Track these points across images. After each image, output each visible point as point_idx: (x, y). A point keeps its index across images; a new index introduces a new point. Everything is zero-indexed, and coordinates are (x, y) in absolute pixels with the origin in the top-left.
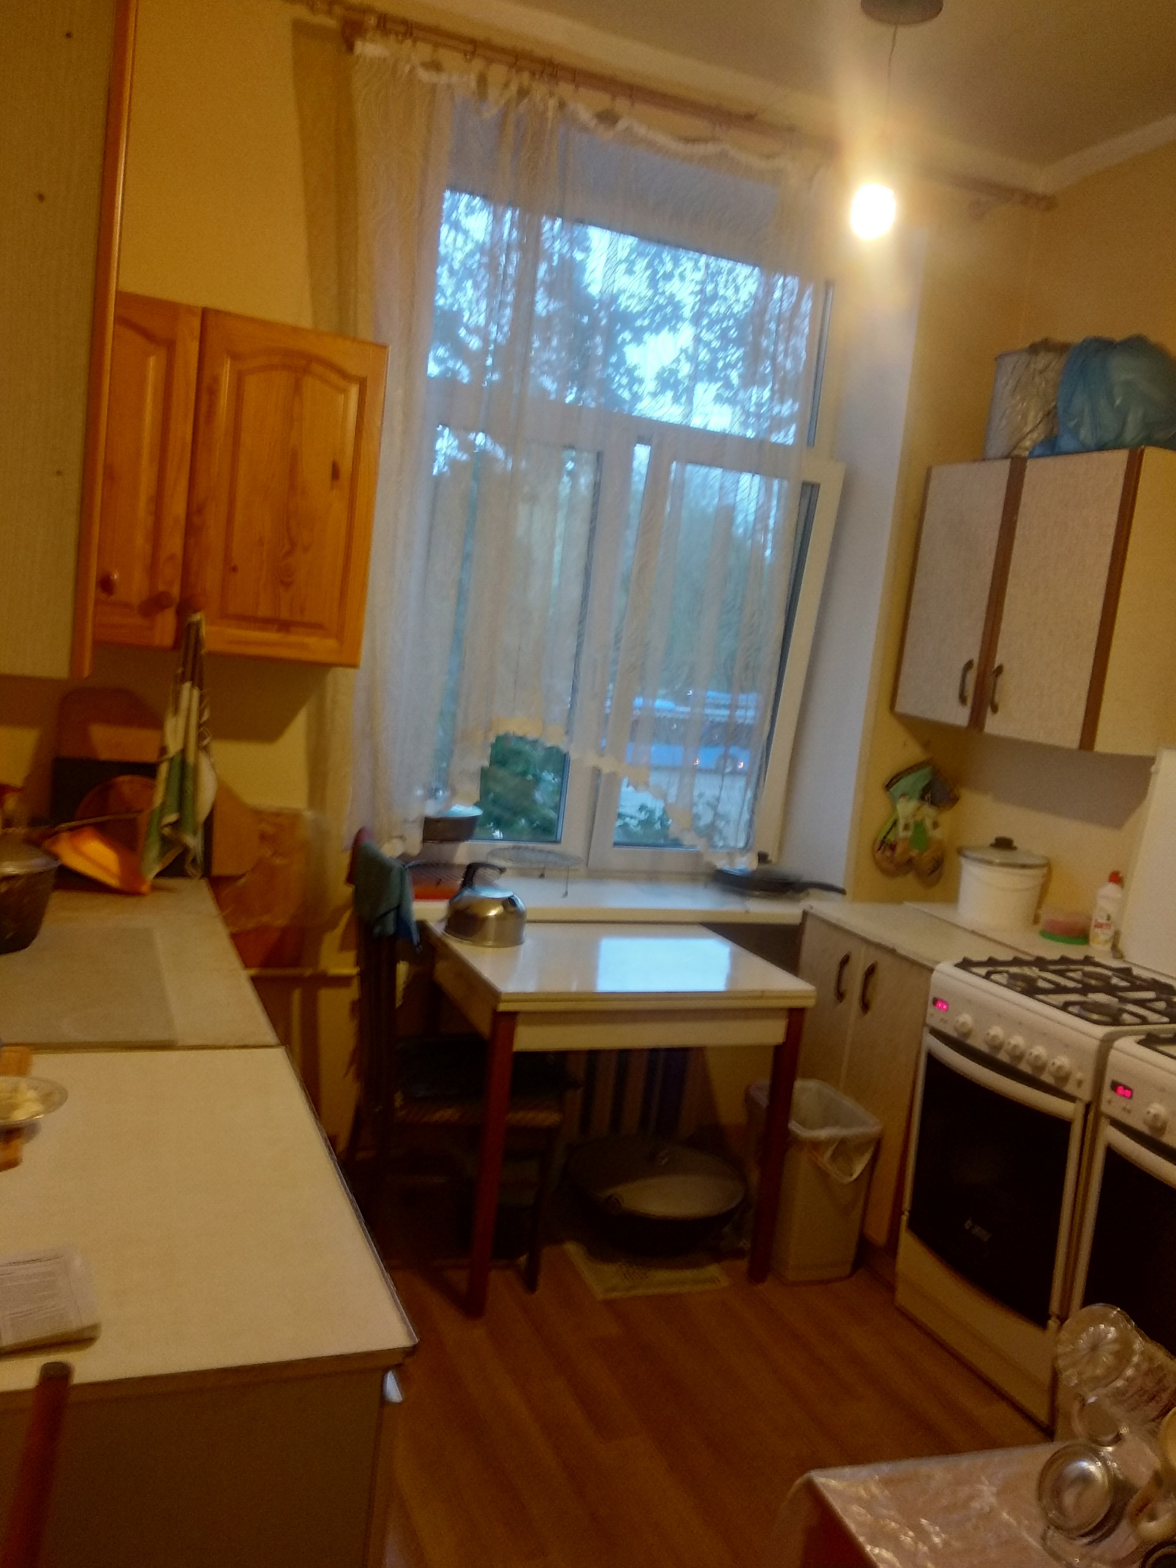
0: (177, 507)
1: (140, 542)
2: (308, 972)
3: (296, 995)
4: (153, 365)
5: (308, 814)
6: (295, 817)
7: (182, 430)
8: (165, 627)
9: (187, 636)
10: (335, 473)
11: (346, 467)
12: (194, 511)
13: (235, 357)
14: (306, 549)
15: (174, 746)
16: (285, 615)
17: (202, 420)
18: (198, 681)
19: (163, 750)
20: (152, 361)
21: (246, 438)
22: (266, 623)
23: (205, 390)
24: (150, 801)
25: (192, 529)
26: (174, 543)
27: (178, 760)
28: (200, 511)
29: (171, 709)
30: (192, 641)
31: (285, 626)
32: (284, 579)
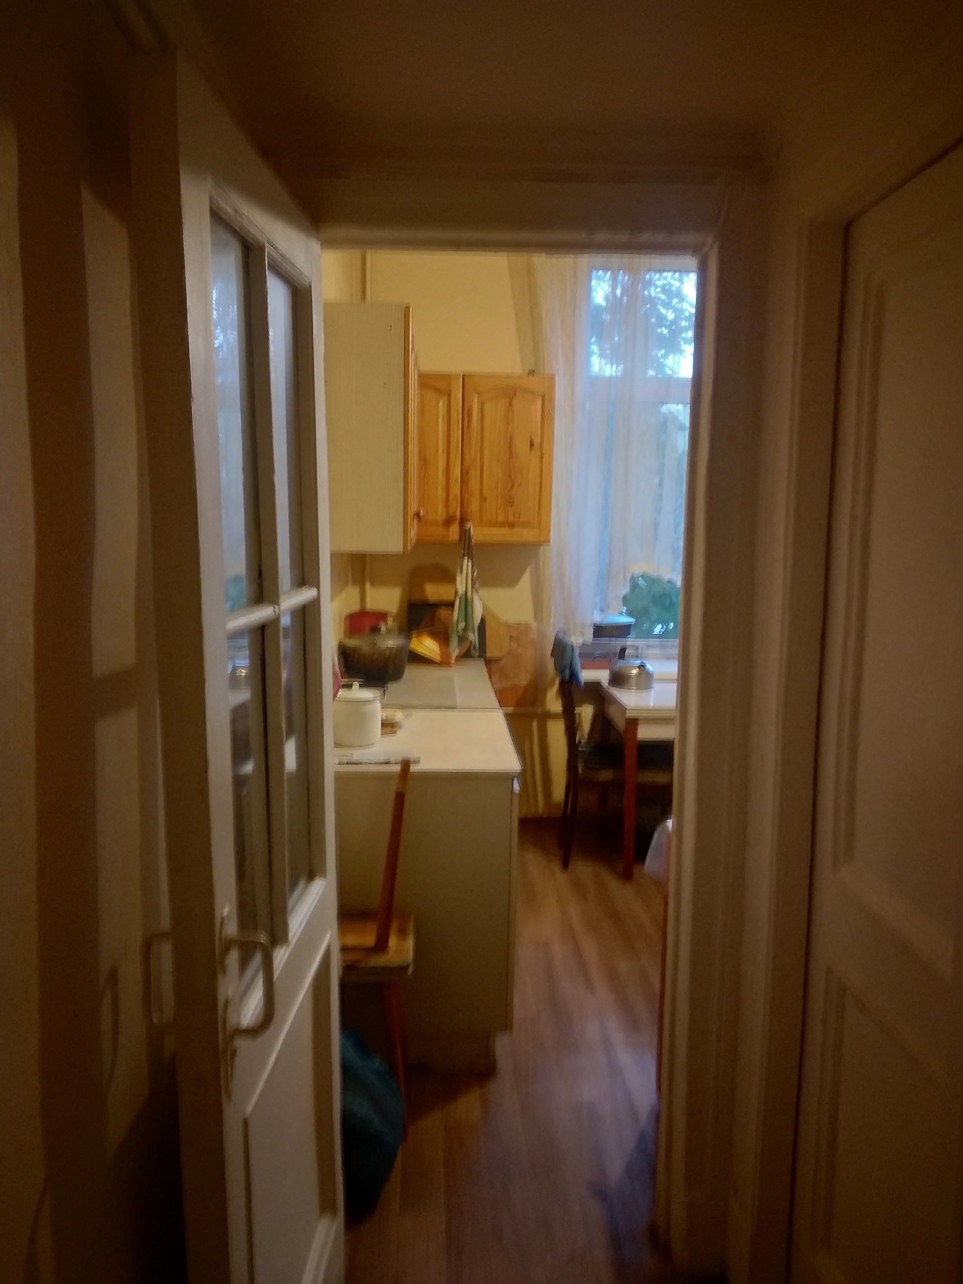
0: (456, 472)
1: (441, 492)
2: (540, 710)
3: (535, 724)
4: (442, 405)
5: (534, 625)
6: (527, 627)
7: (457, 435)
8: (454, 532)
9: (464, 535)
10: (532, 445)
11: (537, 442)
12: (464, 473)
13: (479, 394)
14: (520, 485)
15: (461, 590)
16: (511, 519)
17: (465, 428)
18: (471, 557)
19: (456, 592)
20: (441, 404)
21: (487, 434)
22: (502, 525)
23: (466, 413)
24: (452, 619)
25: (464, 482)
26: (456, 490)
27: (464, 598)
28: (467, 472)
29: (459, 570)
30: (467, 539)
31: (511, 525)
32: (509, 501)
